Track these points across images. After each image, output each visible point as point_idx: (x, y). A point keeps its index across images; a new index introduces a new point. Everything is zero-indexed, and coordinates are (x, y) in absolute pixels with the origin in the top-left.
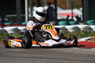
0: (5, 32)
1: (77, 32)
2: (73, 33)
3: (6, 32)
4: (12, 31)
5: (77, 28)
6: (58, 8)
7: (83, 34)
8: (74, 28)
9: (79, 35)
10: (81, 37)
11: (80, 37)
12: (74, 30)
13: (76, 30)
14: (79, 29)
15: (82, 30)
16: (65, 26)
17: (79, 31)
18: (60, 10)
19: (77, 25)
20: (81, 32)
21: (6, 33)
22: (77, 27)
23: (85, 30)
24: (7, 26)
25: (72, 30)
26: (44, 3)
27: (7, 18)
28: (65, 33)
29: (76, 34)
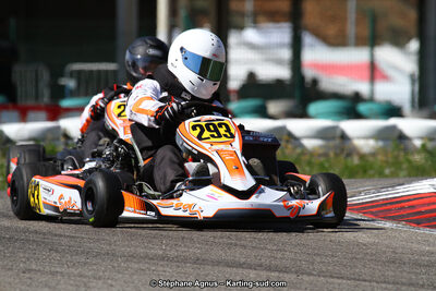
0: (62, 140)
1: (396, 153)
2: (374, 154)
3: (70, 142)
5: (396, 134)
7: (423, 161)
8: (381, 135)
9: (405, 166)
10: (410, 176)
12: (380, 144)
13: (389, 143)
14: (402, 137)
15: (418, 143)
16: (339, 120)
17: (402, 146)
18: (312, 46)
19: (393, 121)
20: (412, 153)
21: (67, 145)
22: (394, 128)
23: (430, 145)
24: (70, 114)
25: (372, 142)
26: (242, 14)
27: (72, 75)
28: (336, 155)
29: (390, 160)
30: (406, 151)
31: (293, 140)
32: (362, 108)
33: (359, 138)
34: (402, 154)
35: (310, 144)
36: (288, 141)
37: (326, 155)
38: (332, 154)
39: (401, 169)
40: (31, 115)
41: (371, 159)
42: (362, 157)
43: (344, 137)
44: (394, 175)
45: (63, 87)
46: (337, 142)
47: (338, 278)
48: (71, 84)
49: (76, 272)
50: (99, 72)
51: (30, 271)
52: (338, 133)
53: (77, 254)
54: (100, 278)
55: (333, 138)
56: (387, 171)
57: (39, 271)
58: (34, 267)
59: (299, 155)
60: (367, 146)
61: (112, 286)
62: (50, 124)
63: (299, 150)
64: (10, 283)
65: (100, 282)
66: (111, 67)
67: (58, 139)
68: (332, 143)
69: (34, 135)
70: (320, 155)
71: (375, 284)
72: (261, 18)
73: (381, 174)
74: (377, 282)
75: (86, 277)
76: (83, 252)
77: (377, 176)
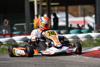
0: (13, 41)
1: (90, 41)
3: (15, 42)
4: (21, 40)
6: (69, 15)
7: (96, 43)
8: (86, 37)
10: (93, 46)
11: (92, 45)
12: (86, 39)
13: (88, 39)
14: (91, 37)
15: (95, 38)
17: (91, 39)
18: (71, 17)
20: (94, 41)
21: (14, 43)
22: (89, 35)
23: (97, 39)
24: (15, 35)
25: (84, 39)
27: (15, 26)
29: (89, 43)
30: (92, 40)
31: (66, 39)
32: (82, 31)
33: (81, 38)
35: (70, 40)
38: (75, 42)
41: (84, 43)
42: (82, 42)
46: (77, 39)
52: (77, 37)
56: (88, 45)
62: (10, 38)
68: (75, 39)
69: (7, 41)
73: (87, 46)
77: (86, 46)
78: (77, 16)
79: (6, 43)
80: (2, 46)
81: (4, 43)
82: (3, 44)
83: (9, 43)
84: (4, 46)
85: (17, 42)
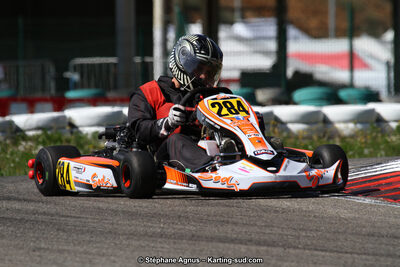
0: (68, 128)
1: (374, 134)
2: (353, 136)
3: (75, 130)
4: (99, 125)
5: (374, 119)
8: (359, 118)
9: (382, 147)
10: (387, 155)
11: (383, 153)
12: (359, 126)
13: (368, 125)
14: (379, 120)
15: (394, 125)
16: (321, 106)
17: (379, 129)
18: (296, 38)
19: (371, 106)
20: (389, 136)
21: (72, 133)
22: (372, 111)
25: (351, 125)
26: (232, 10)
27: (75, 69)
28: (320, 138)
29: (369, 141)
30: (383, 132)
31: (279, 125)
32: (343, 94)
33: (339, 122)
34: (380, 135)
35: (295, 128)
36: (275, 126)
37: (309, 138)
38: (315, 137)
39: (379, 149)
40: (39, 106)
41: (352, 140)
42: (343, 139)
43: (326, 121)
44: (372, 155)
45: (68, 80)
46: (320, 125)
47: (322, 251)
48: (76, 77)
49: (82, 250)
50: (100, 65)
51: (40, 249)
52: (321, 118)
53: (83, 233)
54: (104, 255)
55: (316, 123)
56: (366, 151)
57: (48, 249)
58: (43, 245)
59: (285, 138)
60: (346, 129)
61: (114, 262)
62: (56, 114)
63: (285, 134)
64: (20, 261)
65: (104, 259)
66: (112, 60)
67: (64, 128)
68: (315, 127)
69: (40, 124)
70: (304, 138)
71: (356, 256)
72: (248, 14)
73: (361, 155)
74: (358, 254)
75: (90, 254)
76: (88, 231)
77: (357, 156)
78: (318, 33)
79: (39, 132)
80: (24, 143)
81: (30, 133)
82: (25, 138)
83: (49, 133)
84: (30, 143)
85: (81, 129)
